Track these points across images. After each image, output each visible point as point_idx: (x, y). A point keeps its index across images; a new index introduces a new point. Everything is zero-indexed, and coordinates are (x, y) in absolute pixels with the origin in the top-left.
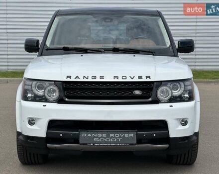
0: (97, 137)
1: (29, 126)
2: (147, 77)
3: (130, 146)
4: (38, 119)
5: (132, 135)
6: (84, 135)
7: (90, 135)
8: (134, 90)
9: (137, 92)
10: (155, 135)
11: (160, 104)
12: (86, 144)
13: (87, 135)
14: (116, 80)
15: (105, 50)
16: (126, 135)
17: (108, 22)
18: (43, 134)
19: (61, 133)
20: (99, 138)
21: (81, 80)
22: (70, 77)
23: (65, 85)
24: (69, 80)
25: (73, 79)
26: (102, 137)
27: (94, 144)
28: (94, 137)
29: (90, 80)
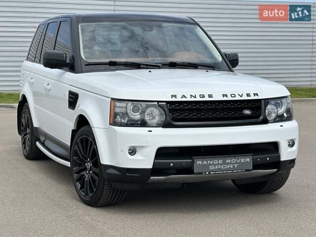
0: (213, 164)
1: (129, 156)
2: (255, 95)
3: (247, 172)
4: (143, 147)
5: (248, 160)
6: (199, 162)
7: (205, 162)
8: (243, 110)
9: (247, 112)
10: (268, 159)
11: (269, 124)
12: (201, 173)
13: (202, 163)
14: (225, 99)
15: (163, 65)
16: (243, 160)
17: (148, 31)
18: (149, 165)
19: (171, 163)
20: (215, 165)
21: (189, 99)
22: (175, 96)
23: (170, 106)
24: (174, 99)
25: (179, 99)
26: (218, 164)
27: (209, 172)
28: (210, 164)
29: (198, 99)
